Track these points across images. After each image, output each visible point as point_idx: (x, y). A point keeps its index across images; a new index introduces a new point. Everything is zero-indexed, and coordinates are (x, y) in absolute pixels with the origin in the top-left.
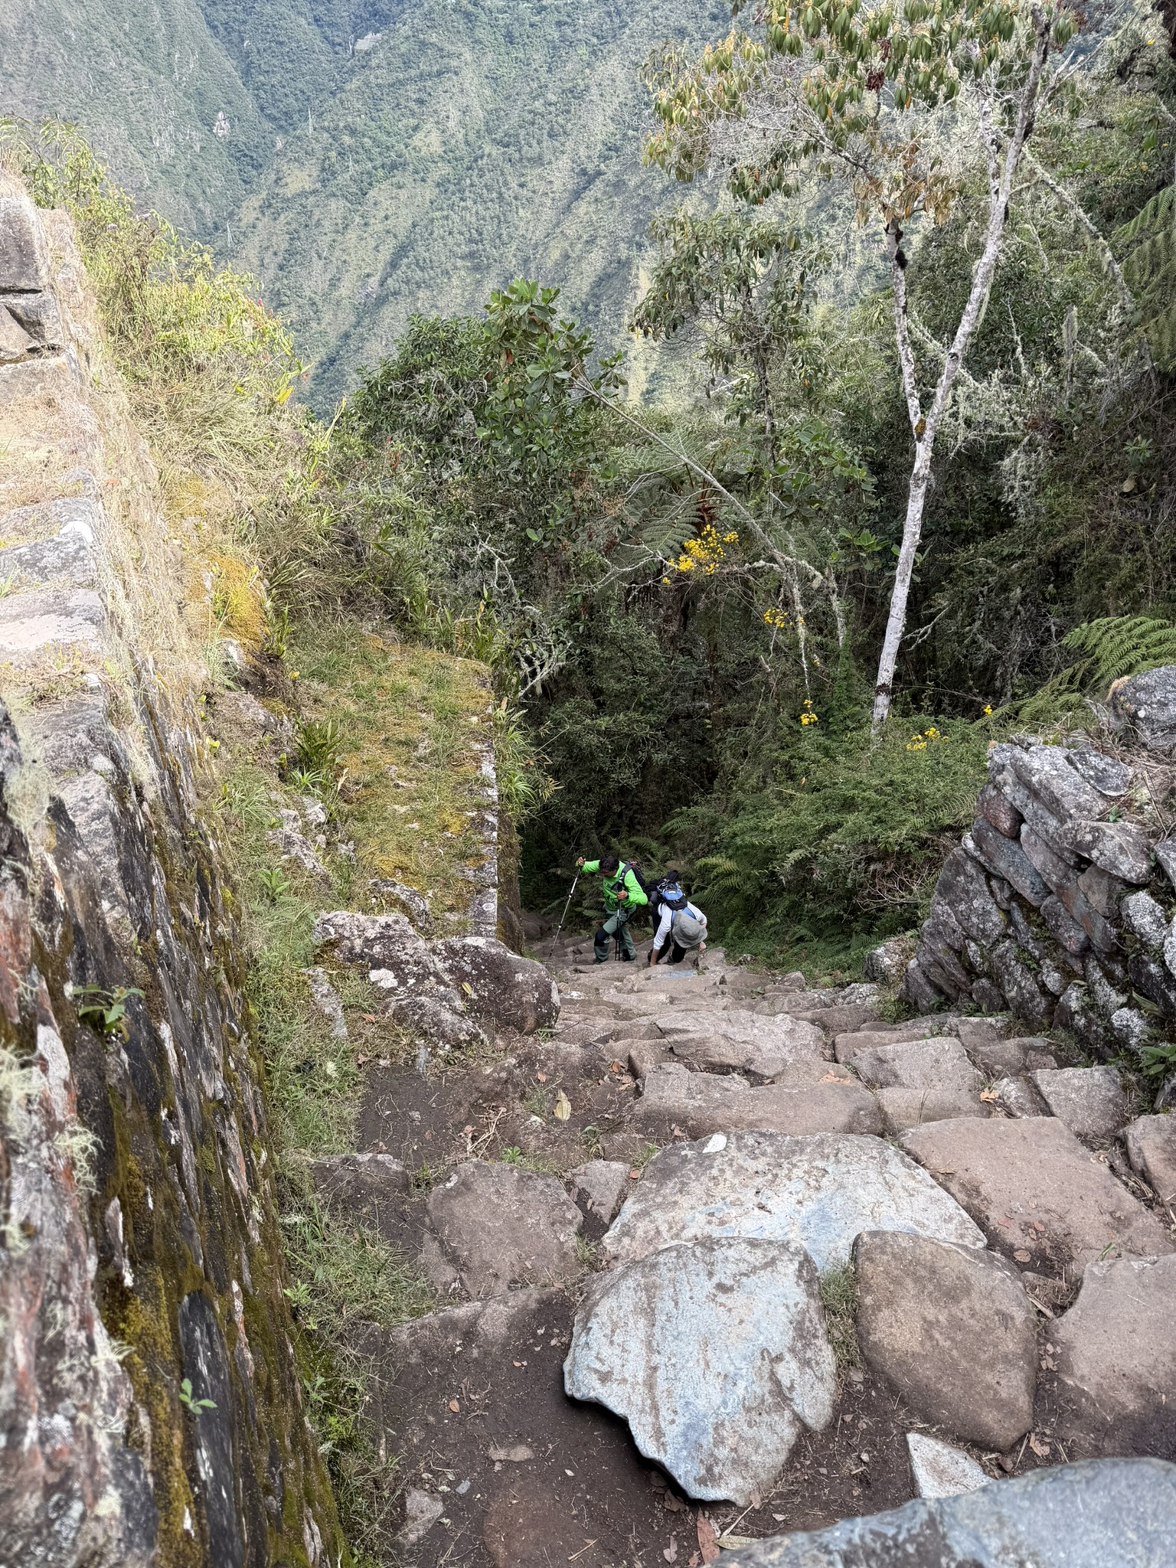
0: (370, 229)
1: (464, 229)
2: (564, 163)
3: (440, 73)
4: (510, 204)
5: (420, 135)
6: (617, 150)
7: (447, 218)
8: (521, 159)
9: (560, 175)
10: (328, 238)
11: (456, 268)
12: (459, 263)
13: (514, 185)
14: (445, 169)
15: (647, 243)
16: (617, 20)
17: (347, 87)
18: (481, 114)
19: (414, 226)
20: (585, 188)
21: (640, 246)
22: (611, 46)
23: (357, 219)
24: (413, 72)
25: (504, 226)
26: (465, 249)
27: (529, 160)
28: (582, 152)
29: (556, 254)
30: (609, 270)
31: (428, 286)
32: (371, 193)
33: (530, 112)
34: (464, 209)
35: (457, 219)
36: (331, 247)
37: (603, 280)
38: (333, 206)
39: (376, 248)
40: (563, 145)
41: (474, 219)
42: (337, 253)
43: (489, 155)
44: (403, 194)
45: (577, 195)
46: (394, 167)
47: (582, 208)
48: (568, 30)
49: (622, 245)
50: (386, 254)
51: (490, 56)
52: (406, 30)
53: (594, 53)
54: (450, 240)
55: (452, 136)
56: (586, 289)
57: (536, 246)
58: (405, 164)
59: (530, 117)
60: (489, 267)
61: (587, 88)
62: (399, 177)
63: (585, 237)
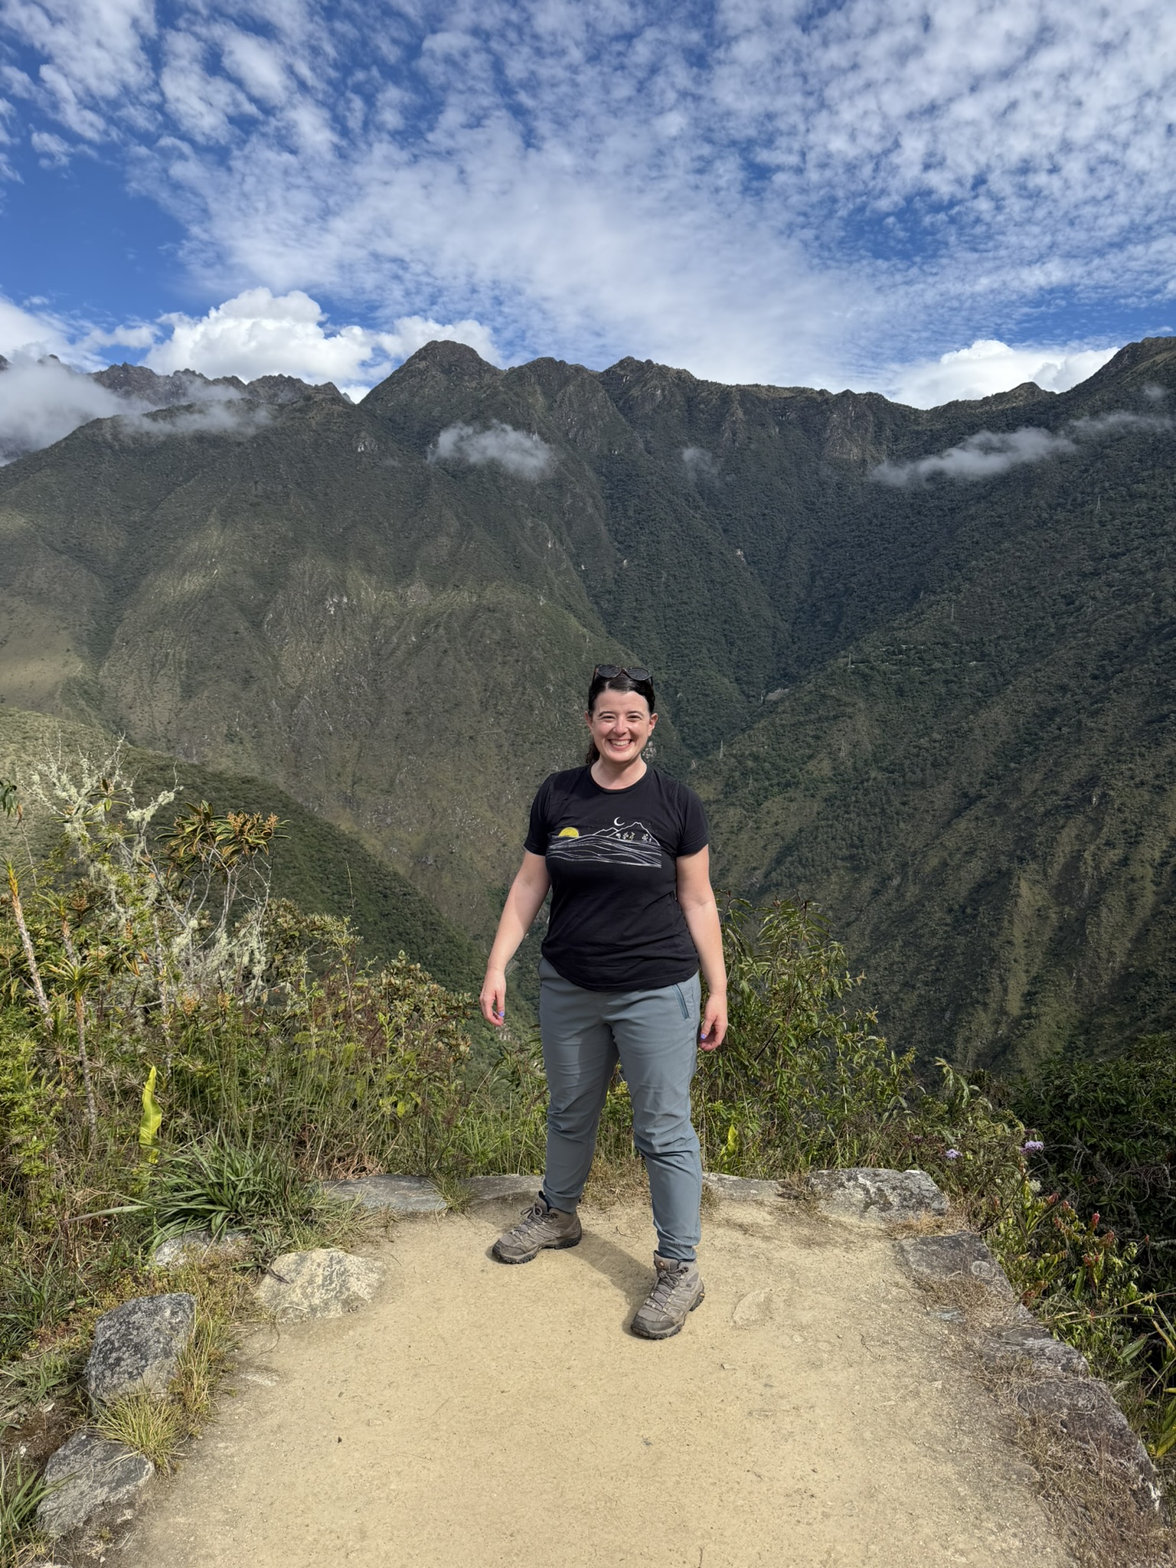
0: (761, 832)
1: (847, 836)
2: (946, 787)
3: (836, 717)
4: (891, 818)
5: (814, 762)
6: (998, 778)
7: (831, 826)
8: (904, 783)
9: (942, 796)
10: (724, 837)
11: (836, 867)
12: (839, 863)
13: (896, 803)
14: (833, 788)
15: (1029, 857)
16: (1001, 679)
17: (756, 726)
18: (870, 747)
19: (801, 831)
20: (966, 808)
21: (1021, 860)
22: (995, 699)
23: (751, 824)
24: (813, 717)
25: (884, 835)
26: (846, 852)
27: (912, 784)
28: (964, 778)
29: (934, 862)
30: (989, 879)
31: (808, 881)
32: (766, 804)
33: (915, 747)
34: (847, 820)
35: (840, 827)
36: (725, 844)
37: (982, 887)
38: (732, 812)
39: (765, 847)
40: (945, 773)
41: (856, 829)
42: (730, 849)
43: (875, 779)
44: (794, 806)
45: (958, 813)
46: (788, 785)
47: (962, 825)
48: (955, 687)
49: (1002, 857)
50: (772, 852)
51: (881, 706)
52: (810, 687)
53: (979, 703)
54: (832, 844)
55: (842, 763)
56: (964, 893)
57: (914, 854)
58: (798, 783)
59: (915, 751)
60: (867, 868)
61: (971, 730)
62: (791, 792)
63: (965, 849)
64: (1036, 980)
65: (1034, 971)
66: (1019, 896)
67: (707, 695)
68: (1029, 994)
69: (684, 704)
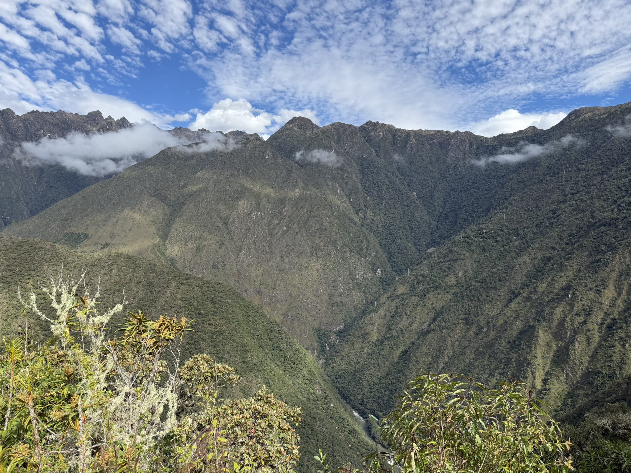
0: (426, 307)
1: (463, 310)
2: (505, 289)
3: (457, 260)
4: (482, 302)
5: (448, 278)
6: (527, 286)
7: (456, 305)
8: (487, 288)
9: (504, 293)
10: (410, 309)
11: (459, 323)
12: (460, 321)
13: (484, 296)
14: (456, 289)
15: (542, 320)
16: (526, 245)
17: (423, 263)
18: (472, 272)
19: (443, 307)
20: (514, 299)
21: (539, 321)
22: (524, 253)
23: (422, 303)
24: (447, 259)
25: (479, 310)
26: (463, 316)
27: (491, 288)
28: (513, 286)
29: (501, 321)
30: (525, 329)
31: (447, 328)
32: (428, 295)
33: (491, 272)
34: (463, 303)
35: (460, 306)
36: (411, 312)
37: (522, 332)
38: (413, 299)
39: (428, 314)
40: (505, 283)
41: (467, 307)
42: (413, 314)
43: (474, 286)
44: (440, 296)
45: (510, 301)
46: (437, 287)
47: (513, 305)
48: (507, 248)
49: (531, 320)
50: (431, 315)
51: (476, 255)
52: (445, 247)
53: (517, 254)
54: (457, 313)
55: (460, 279)
56: (514, 335)
57: (493, 318)
58: (441, 287)
59: (491, 274)
60: (472, 323)
61: (515, 265)
62: (439, 291)
63: (514, 316)
64: (547, 374)
65: (547, 369)
66: (539, 336)
67: (402, 250)
68: (545, 379)
69: (393, 254)
